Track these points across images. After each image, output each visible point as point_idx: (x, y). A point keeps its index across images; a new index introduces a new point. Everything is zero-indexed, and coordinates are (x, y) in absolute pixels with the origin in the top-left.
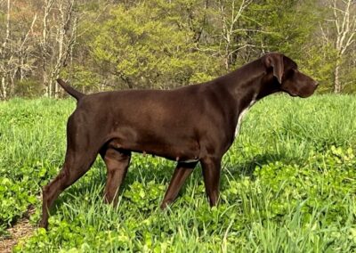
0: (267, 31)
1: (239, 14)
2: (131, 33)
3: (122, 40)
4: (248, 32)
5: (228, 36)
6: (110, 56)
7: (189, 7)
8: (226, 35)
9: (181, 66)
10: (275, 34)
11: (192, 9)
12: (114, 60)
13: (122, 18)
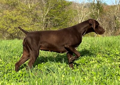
0: (56, 18)
1: (47, 13)
2: (11, 20)
3: (9, 22)
4: (50, 19)
5: (44, 20)
6: (5, 27)
7: (31, 11)
8: (43, 19)
9: (29, 30)
10: (59, 19)
11: (32, 11)
12: (6, 28)
13: (8, 15)
